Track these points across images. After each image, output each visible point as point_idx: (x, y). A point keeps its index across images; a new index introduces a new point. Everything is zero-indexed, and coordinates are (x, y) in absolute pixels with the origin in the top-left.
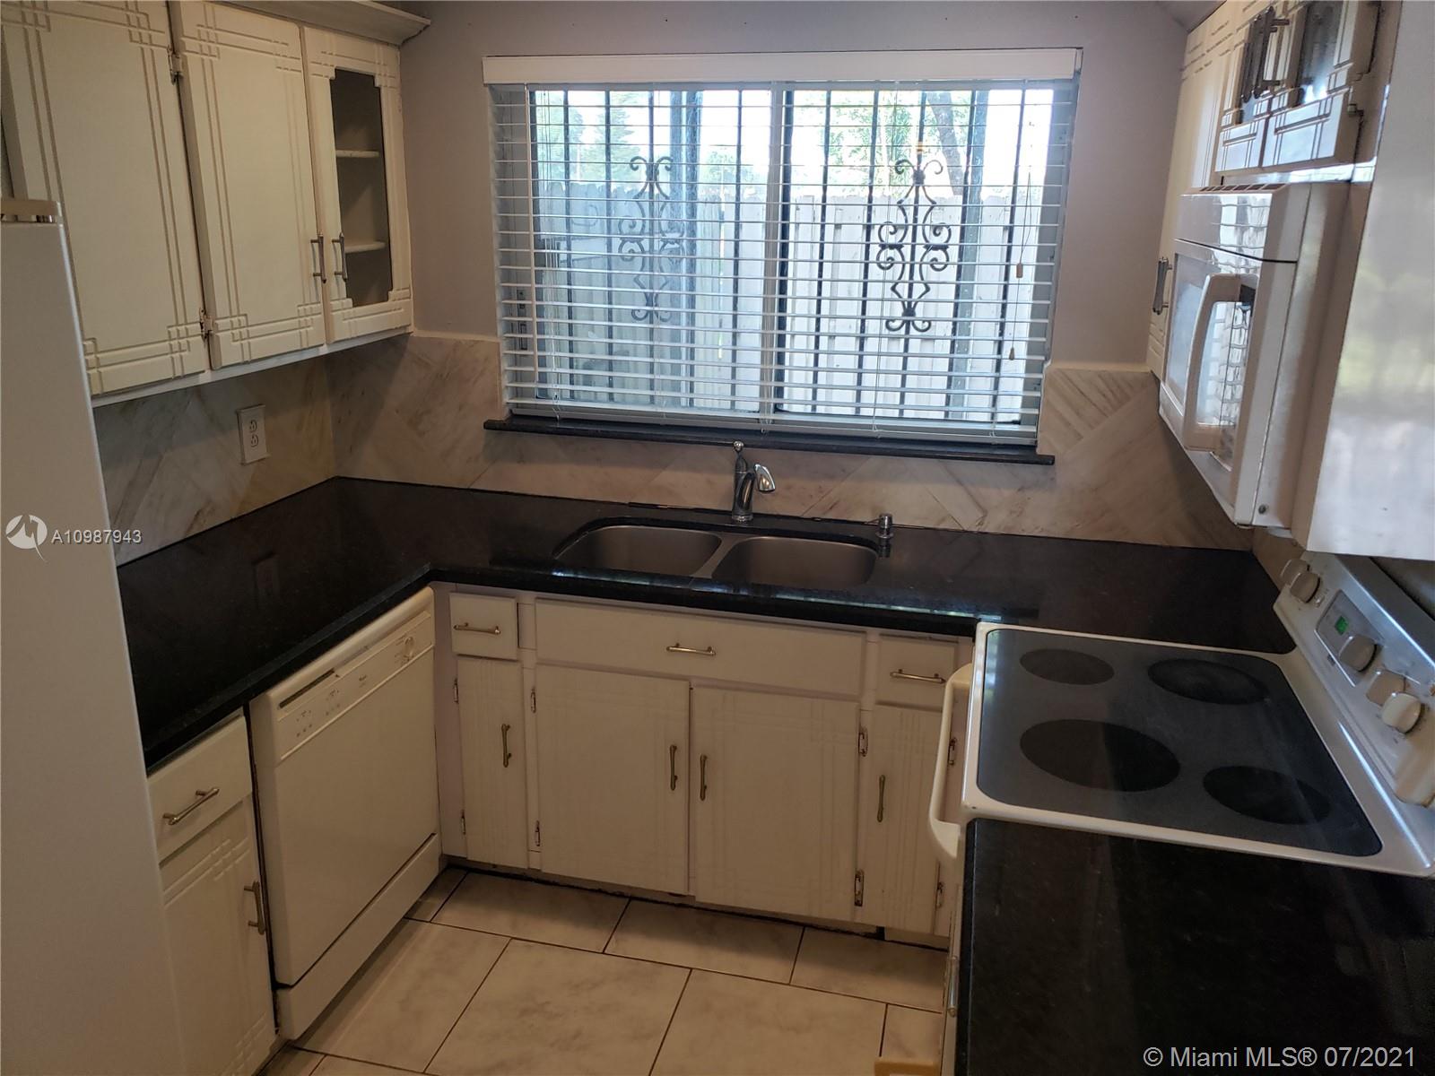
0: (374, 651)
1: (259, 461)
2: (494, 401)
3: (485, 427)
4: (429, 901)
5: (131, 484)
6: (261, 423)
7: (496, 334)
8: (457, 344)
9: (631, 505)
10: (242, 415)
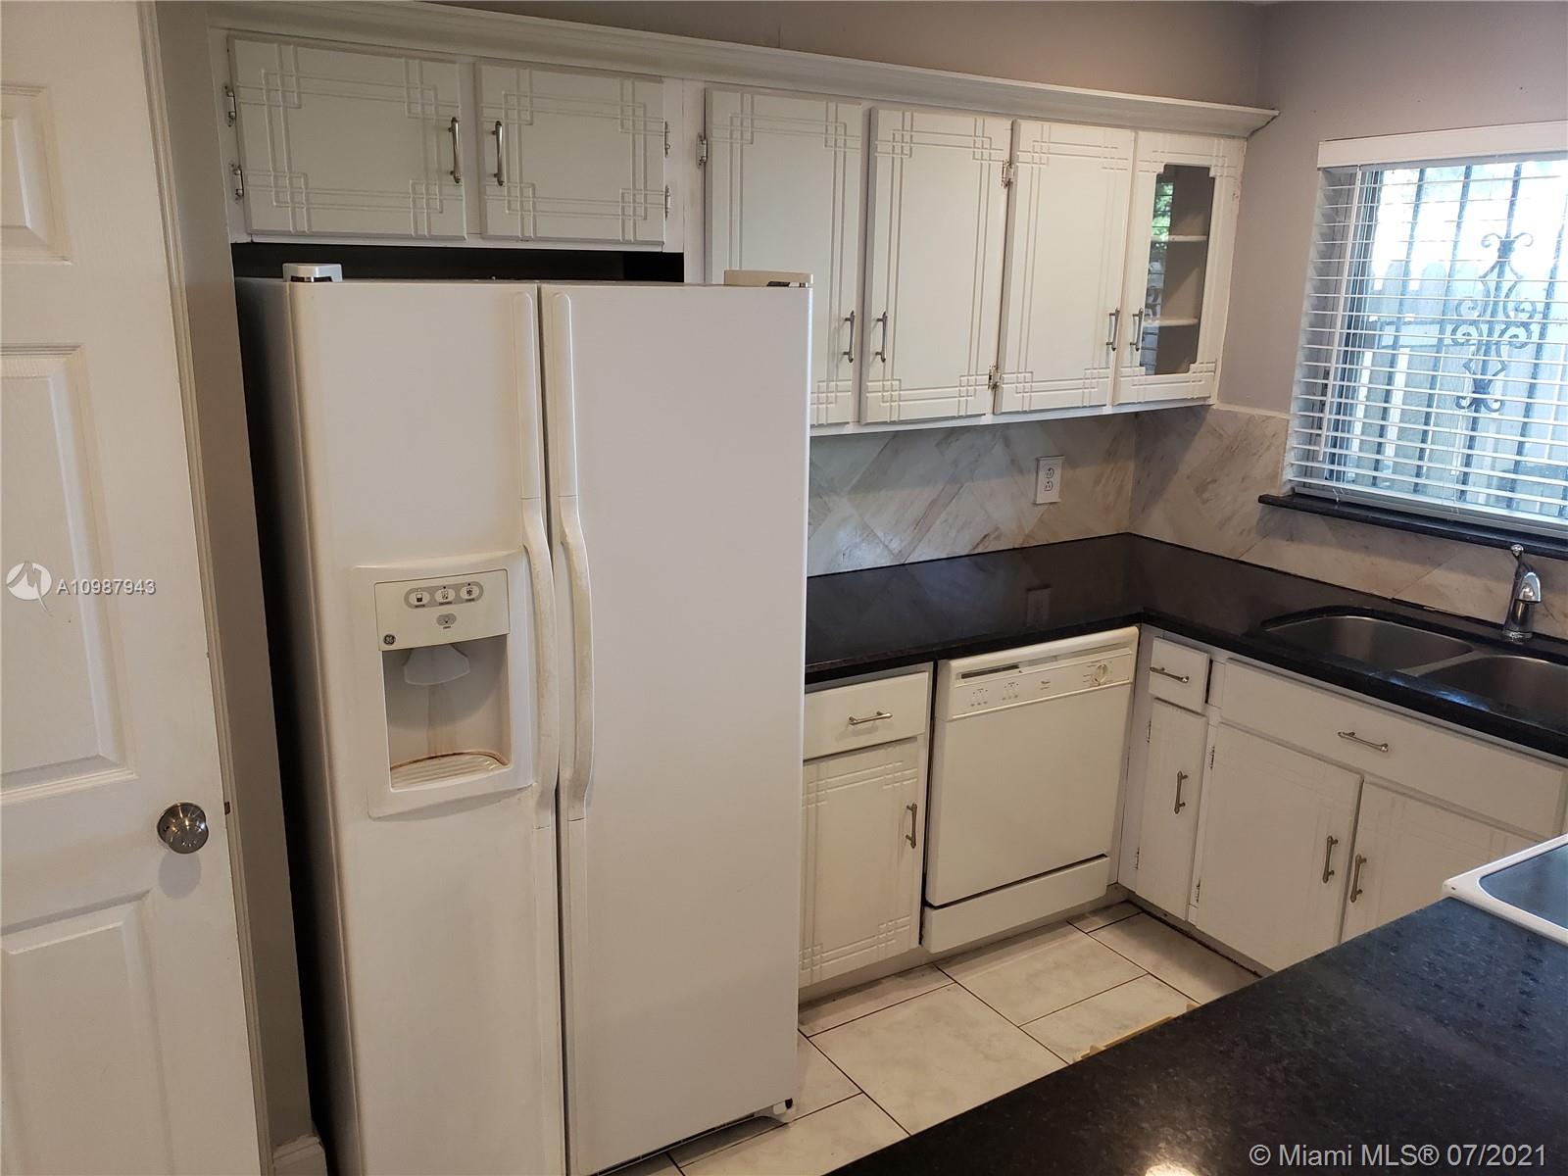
0: (1063, 663)
1: (1051, 503)
2: (1275, 476)
3: (1259, 501)
4: (1094, 918)
5: (934, 502)
6: (1058, 472)
7: (1289, 410)
8: (1251, 418)
9: (1393, 601)
10: (1041, 462)
